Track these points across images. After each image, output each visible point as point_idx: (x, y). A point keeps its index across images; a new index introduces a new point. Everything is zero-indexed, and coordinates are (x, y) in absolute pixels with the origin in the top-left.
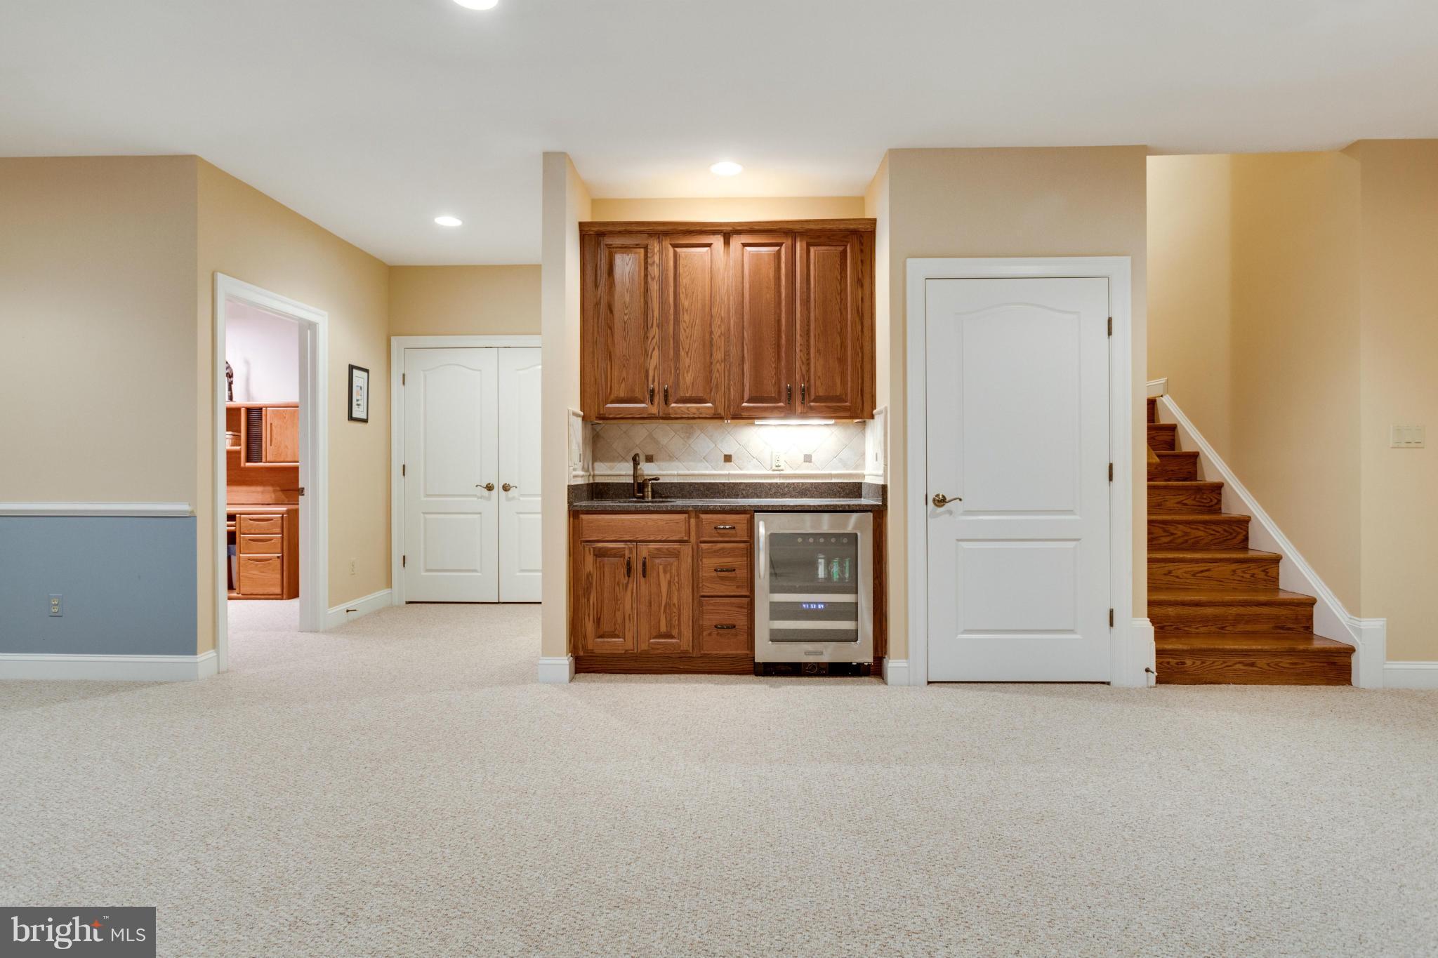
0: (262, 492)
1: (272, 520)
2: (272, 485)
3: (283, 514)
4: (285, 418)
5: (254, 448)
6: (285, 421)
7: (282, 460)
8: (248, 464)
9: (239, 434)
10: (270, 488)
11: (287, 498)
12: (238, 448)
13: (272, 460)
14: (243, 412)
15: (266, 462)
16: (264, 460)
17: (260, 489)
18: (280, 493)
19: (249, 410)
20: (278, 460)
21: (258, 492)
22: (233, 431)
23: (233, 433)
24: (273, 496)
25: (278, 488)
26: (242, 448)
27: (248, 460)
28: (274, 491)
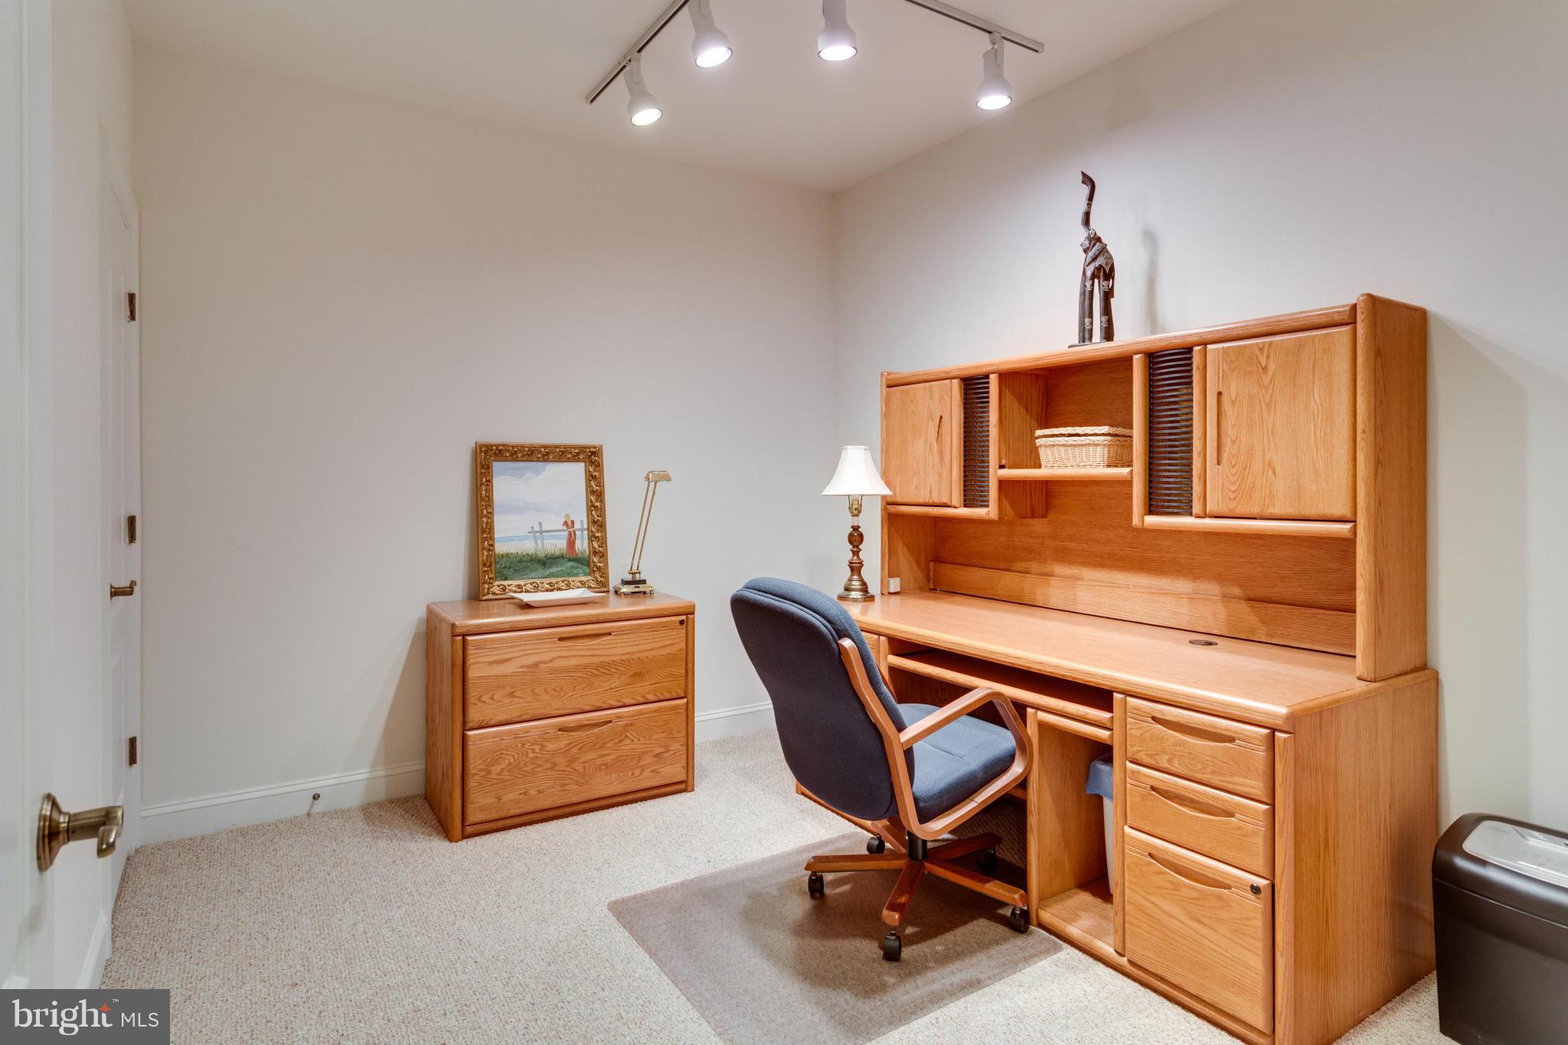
0: (1192, 598)
1: (1231, 740)
2: (1219, 578)
3: (1274, 730)
4: (1265, 369)
5: (1168, 470)
6: (1266, 381)
7: (1255, 510)
8: (1151, 520)
9: (1126, 432)
10: (1212, 588)
11: (1263, 622)
12: (1125, 471)
13: (1223, 509)
14: (1138, 364)
15: (1205, 516)
16: (1197, 508)
17: (1183, 585)
18: (1244, 607)
19: (1153, 358)
20: (1240, 510)
21: (1178, 595)
22: (1111, 425)
23: (1112, 430)
24: (1222, 612)
25: (1237, 591)
26: (1136, 473)
27: (1152, 509)
28: (1226, 598)
